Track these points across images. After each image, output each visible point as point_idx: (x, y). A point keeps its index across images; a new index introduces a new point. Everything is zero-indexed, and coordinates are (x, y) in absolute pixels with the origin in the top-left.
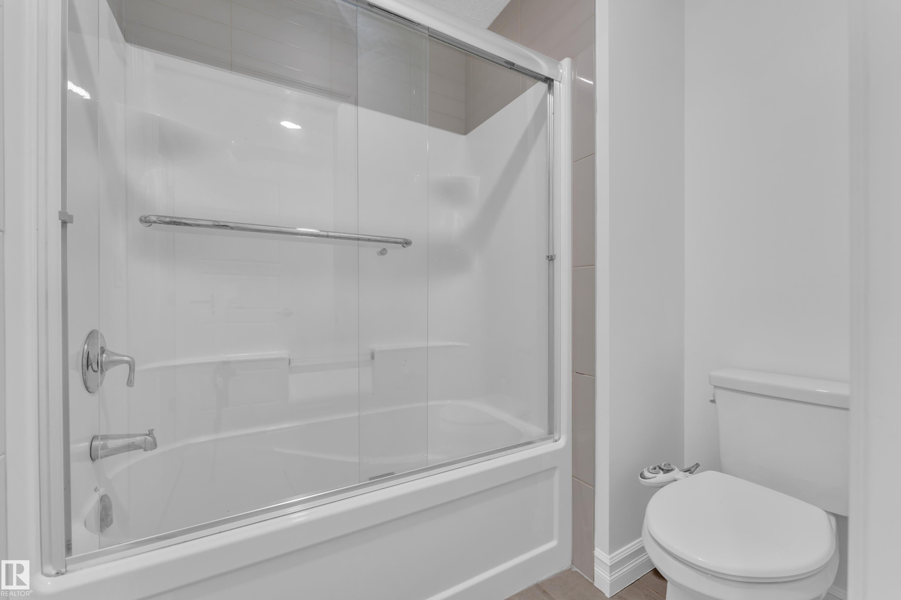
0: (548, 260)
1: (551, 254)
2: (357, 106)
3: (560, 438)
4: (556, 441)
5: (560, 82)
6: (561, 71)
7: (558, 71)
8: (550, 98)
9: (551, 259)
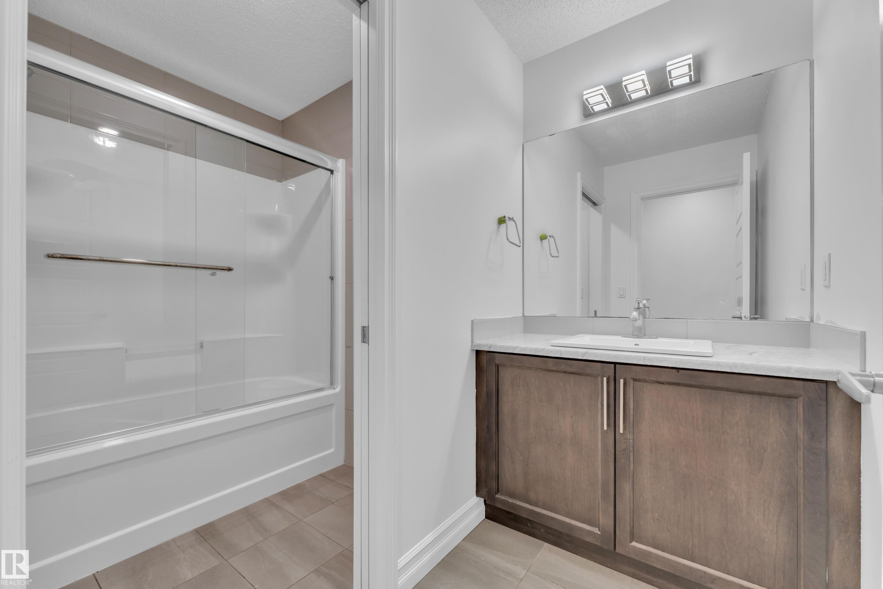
0: (330, 279)
1: (333, 276)
2: (195, 159)
3: (337, 387)
4: (335, 389)
5: (338, 172)
6: (338, 164)
7: (336, 164)
8: (332, 180)
9: (332, 278)
